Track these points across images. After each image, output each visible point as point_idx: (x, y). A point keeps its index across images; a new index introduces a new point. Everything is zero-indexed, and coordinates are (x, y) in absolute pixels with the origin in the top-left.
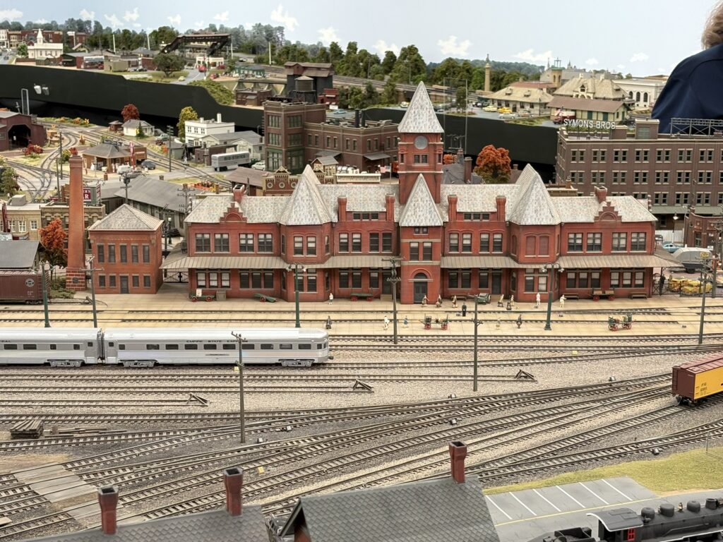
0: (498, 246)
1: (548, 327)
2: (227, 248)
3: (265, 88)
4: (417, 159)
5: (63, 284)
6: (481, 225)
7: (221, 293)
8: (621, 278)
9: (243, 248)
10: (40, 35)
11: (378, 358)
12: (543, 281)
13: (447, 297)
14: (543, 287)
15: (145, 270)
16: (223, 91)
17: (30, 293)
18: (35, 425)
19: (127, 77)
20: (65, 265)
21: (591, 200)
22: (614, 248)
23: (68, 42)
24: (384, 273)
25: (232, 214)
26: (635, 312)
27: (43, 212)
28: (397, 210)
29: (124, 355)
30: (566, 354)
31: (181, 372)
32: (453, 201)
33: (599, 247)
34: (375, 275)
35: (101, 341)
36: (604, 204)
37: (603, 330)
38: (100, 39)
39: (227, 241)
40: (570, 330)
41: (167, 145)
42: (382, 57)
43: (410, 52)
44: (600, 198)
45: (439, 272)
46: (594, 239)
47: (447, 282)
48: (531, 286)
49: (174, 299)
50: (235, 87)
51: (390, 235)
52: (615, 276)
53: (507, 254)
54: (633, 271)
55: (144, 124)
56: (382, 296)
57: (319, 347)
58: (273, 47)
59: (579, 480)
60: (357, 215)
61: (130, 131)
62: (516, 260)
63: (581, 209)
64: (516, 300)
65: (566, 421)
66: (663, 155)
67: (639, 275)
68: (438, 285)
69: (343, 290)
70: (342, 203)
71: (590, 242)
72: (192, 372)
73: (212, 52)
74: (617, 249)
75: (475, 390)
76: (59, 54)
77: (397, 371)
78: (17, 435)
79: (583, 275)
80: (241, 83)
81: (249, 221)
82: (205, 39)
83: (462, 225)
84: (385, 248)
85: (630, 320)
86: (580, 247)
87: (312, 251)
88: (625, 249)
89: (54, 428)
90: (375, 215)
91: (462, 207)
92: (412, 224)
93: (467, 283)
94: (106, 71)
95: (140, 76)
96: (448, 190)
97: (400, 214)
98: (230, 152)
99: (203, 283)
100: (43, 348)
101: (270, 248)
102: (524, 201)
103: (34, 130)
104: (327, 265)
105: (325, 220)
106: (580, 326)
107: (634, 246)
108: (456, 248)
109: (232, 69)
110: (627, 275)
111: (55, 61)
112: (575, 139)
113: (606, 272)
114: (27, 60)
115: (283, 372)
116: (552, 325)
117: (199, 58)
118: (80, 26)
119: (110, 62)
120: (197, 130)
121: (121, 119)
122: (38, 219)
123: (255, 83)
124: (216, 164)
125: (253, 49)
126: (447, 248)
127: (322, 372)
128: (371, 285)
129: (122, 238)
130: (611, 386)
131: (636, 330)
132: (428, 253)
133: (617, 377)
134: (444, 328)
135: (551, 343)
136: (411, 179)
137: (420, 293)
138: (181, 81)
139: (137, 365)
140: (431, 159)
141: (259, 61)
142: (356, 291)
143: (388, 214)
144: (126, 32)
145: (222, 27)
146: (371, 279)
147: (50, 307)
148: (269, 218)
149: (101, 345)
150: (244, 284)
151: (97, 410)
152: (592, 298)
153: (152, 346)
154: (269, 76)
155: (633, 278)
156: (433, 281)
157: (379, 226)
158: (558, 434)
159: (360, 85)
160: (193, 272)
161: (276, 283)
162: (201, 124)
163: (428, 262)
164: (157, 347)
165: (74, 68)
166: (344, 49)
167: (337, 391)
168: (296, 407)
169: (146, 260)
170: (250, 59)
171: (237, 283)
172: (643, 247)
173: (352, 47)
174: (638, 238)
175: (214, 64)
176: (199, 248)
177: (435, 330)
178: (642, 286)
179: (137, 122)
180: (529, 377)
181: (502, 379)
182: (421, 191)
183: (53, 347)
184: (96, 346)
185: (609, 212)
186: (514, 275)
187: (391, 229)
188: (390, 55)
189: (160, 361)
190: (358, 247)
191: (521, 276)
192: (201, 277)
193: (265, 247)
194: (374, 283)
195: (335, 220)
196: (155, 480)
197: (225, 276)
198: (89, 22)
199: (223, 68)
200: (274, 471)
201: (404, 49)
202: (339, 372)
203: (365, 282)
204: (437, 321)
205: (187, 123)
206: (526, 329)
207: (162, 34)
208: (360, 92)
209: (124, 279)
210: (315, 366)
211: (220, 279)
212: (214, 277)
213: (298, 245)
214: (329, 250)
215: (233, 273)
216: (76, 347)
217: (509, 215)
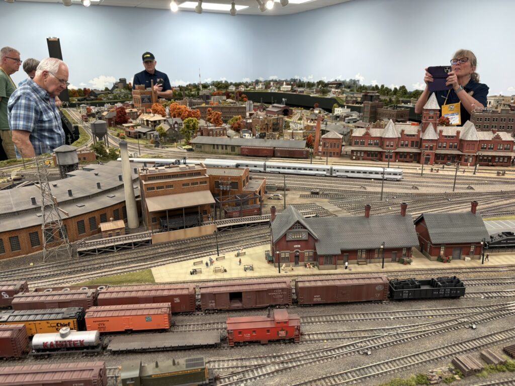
0: (456, 147)
1: (474, 174)
2: (364, 144)
3: (354, 99)
4: (430, 118)
5: (312, 153)
6: (451, 140)
7: (361, 158)
8: (499, 159)
9: (369, 144)
10: (285, 83)
11: (417, 179)
12: (471, 159)
13: (436, 163)
14: (471, 161)
15: (337, 150)
16: (341, 100)
17: (304, 156)
18: (318, 191)
19: (311, 95)
20: (313, 148)
21: (491, 132)
22: (498, 149)
23: (292, 85)
24: (415, 154)
25: (367, 134)
26: (507, 170)
27: (303, 133)
28: (421, 134)
29: (338, 174)
30: (483, 182)
31: (355, 180)
32: (441, 132)
33: (492, 149)
34: (411, 155)
35: (332, 169)
36: (496, 134)
37: (495, 176)
38: (301, 85)
39: (364, 142)
40: (482, 175)
41: (329, 115)
42: (393, 89)
43: (403, 88)
44: (494, 132)
45: (434, 155)
46: (491, 146)
47: (436, 158)
48: (466, 161)
49: (346, 159)
50: (345, 99)
51: (418, 142)
52: (497, 158)
53: (459, 150)
54: (504, 157)
55: (321, 109)
56: (414, 162)
57: (400, 175)
58: (356, 86)
59: (499, 219)
60: (408, 135)
61: (316, 111)
62: (462, 152)
63: (487, 136)
64: (461, 165)
65: (489, 202)
66: (511, 120)
67: (506, 159)
68: (433, 159)
69: (401, 159)
70: (403, 131)
71: (489, 147)
72: (358, 180)
73: (337, 88)
74: (499, 149)
75: (453, 191)
76: (290, 89)
77: (425, 184)
78: (313, 193)
79: (485, 158)
80: (346, 97)
81: (372, 136)
82: (334, 84)
83: (443, 140)
84: (416, 146)
85: (505, 173)
86: (485, 148)
87: (392, 146)
88: (502, 150)
89: (323, 193)
90: (414, 135)
91: (444, 134)
92: (427, 138)
93: (443, 158)
94: (305, 94)
95: (315, 95)
96: (439, 128)
97: (423, 135)
98: (350, 118)
99: (355, 155)
100: (315, 170)
101: (378, 145)
102: (467, 132)
103: (290, 111)
104: (397, 151)
105: (397, 136)
106: (485, 174)
107: (505, 149)
108: (441, 147)
109: (343, 93)
110: (502, 159)
111: (289, 91)
112: (478, 114)
113: (494, 157)
114: (280, 91)
115: (387, 182)
116: (476, 173)
117: (333, 90)
118: (295, 81)
119: (305, 91)
120: (338, 111)
121: (314, 108)
122: (302, 135)
123: (351, 97)
124: (346, 121)
125: (349, 87)
126: (437, 147)
127: (400, 182)
128: (410, 158)
129: (331, 140)
130: (502, 193)
131: (506, 176)
132: (431, 148)
133: (504, 190)
134: (437, 172)
135: (477, 178)
136: (427, 124)
137: (427, 161)
138: (328, 97)
139: (341, 177)
140: (435, 118)
141: (351, 91)
142: (405, 160)
143: (418, 136)
144: (309, 82)
145: (339, 80)
146: (410, 156)
147: (313, 160)
148: (378, 135)
149: (331, 170)
150: (368, 156)
151: (333, 188)
152: (488, 165)
153: (347, 172)
154: (355, 95)
155: (504, 159)
156: (432, 157)
157: (414, 139)
158: (487, 206)
159: (387, 98)
160: (353, 151)
161: (379, 156)
162: (340, 109)
163: (431, 151)
164: (348, 172)
165: (295, 93)
166: (380, 87)
167: (406, 188)
168: (395, 192)
169: (338, 147)
170: (348, 90)
171: (366, 155)
172: (509, 149)
173: (383, 86)
174: (507, 146)
175: (337, 92)
176: (355, 144)
177: (434, 172)
178: (507, 162)
179: (319, 109)
180: (472, 188)
181: (462, 188)
182: (431, 128)
183: (317, 170)
184: (330, 171)
185: (498, 137)
186: (461, 157)
187: (418, 140)
188: (396, 89)
189: (349, 176)
190: (407, 145)
191: (463, 157)
192: (355, 153)
193: (376, 144)
194: (411, 157)
195: (400, 136)
196: (358, 208)
197: (362, 153)
198: (297, 79)
199: (340, 93)
200: (394, 209)
201: (401, 87)
202: (405, 183)
203: (408, 157)
204: (435, 170)
205: (336, 109)
206: (466, 174)
207: (320, 83)
208: (387, 100)
209: (331, 153)
210: (398, 181)
211: (361, 154)
212: (359, 153)
213: (387, 144)
214: (397, 146)
215: (365, 152)
216: (324, 171)
217: (461, 136)
